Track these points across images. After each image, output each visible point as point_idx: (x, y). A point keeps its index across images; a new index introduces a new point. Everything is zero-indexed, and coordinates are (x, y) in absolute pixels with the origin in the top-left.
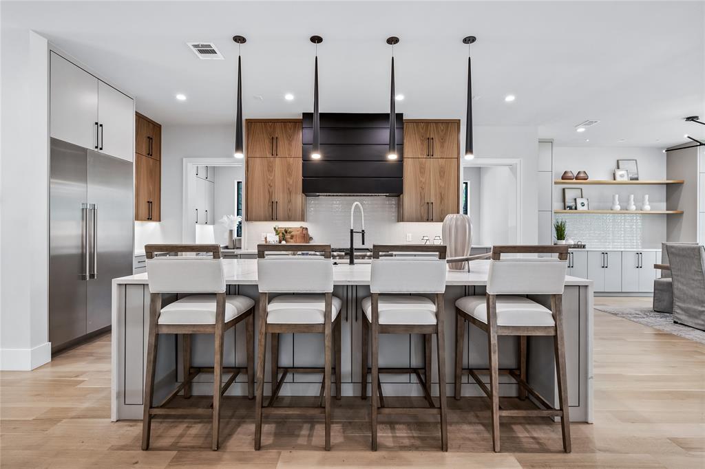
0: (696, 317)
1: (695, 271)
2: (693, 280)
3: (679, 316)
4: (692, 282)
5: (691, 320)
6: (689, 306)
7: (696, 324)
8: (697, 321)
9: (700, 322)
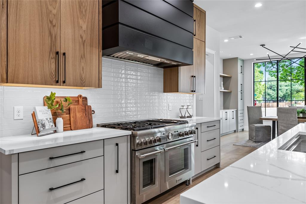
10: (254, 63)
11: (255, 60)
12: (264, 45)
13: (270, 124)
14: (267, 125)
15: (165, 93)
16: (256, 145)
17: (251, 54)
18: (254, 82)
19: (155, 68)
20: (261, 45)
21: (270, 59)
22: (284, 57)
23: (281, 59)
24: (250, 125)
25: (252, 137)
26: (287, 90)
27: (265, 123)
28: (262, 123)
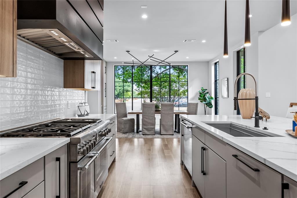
0: (151, 131)
1: (152, 113)
2: (151, 116)
3: (144, 132)
4: (150, 117)
5: (149, 132)
6: (149, 127)
7: (151, 133)
8: (151, 132)
9: (152, 132)
10: (115, 66)
11: (123, 63)
12: (129, 52)
13: (134, 117)
14: (131, 118)
15: (65, 89)
16: (126, 135)
17: (115, 58)
18: (115, 82)
19: (57, 57)
20: (127, 51)
21: (133, 64)
22: (143, 64)
23: (140, 65)
24: (119, 119)
25: (121, 129)
26: (120, 90)
27: (129, 117)
28: (127, 117)
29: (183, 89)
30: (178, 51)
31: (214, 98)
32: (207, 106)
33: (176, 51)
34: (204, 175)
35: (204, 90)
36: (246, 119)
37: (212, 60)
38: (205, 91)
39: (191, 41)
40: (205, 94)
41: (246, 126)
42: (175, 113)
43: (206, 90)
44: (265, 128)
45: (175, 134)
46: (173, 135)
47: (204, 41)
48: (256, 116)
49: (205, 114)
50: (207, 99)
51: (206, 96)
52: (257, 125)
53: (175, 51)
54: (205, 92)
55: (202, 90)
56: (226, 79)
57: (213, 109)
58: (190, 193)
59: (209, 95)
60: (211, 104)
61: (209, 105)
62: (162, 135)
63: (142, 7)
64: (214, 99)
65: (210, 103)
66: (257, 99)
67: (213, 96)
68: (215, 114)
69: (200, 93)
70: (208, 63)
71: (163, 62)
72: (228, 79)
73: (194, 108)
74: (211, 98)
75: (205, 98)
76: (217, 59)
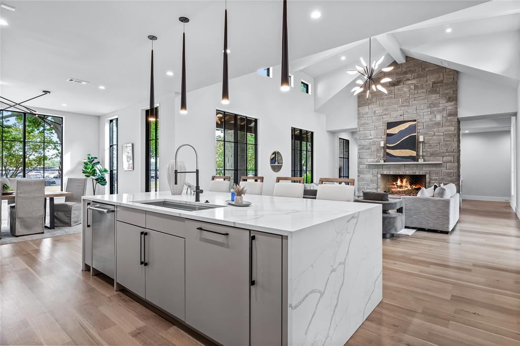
29: (36, 155)
30: (49, 92)
31: (109, 171)
32: (98, 182)
33: (46, 92)
34: (145, 265)
35: (92, 158)
36: (176, 195)
37: (105, 115)
38: (93, 160)
39: (80, 82)
40: (94, 164)
41: (186, 202)
42: (48, 196)
43: (96, 158)
44: (207, 202)
45: (46, 231)
46: (43, 233)
47: (102, 88)
48: (196, 190)
49: (94, 195)
50: (98, 172)
51: (96, 168)
52: (197, 199)
53: (44, 91)
54: (94, 162)
55: (89, 158)
56: (131, 145)
57: (107, 186)
58: (116, 299)
59: (100, 166)
60: (105, 180)
61: (101, 181)
62: (17, 236)
63: (3, 6)
64: (109, 173)
65: (103, 178)
66: (197, 172)
67: (107, 167)
68: (111, 194)
69: (86, 164)
70: (99, 117)
71: (17, 106)
72: (133, 145)
73: (80, 185)
74: (105, 171)
75: (95, 170)
76: (116, 115)
